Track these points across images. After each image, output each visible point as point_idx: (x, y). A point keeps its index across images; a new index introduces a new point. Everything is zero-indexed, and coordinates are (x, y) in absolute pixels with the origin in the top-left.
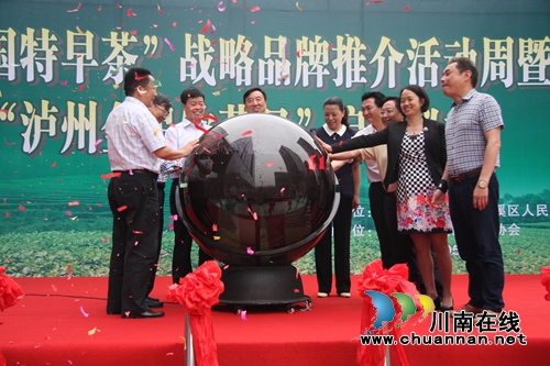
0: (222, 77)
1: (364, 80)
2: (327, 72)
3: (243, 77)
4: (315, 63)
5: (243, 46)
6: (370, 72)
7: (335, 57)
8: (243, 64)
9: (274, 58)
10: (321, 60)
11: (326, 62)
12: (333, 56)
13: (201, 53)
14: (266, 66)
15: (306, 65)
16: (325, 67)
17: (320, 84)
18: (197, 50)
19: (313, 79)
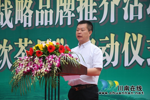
0: (16, 23)
1: (95, 18)
2: (73, 15)
3: (27, 22)
4: (66, 10)
5: (28, 3)
6: (99, 13)
7: (79, 5)
8: (27, 14)
9: (44, 9)
10: (70, 8)
11: (73, 9)
12: (77, 4)
13: (6, 9)
14: (40, 14)
15: (62, 12)
16: (72, 12)
17: (69, 23)
18: (4, 8)
19: (65, 20)
